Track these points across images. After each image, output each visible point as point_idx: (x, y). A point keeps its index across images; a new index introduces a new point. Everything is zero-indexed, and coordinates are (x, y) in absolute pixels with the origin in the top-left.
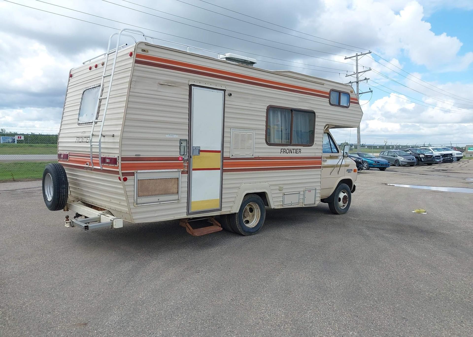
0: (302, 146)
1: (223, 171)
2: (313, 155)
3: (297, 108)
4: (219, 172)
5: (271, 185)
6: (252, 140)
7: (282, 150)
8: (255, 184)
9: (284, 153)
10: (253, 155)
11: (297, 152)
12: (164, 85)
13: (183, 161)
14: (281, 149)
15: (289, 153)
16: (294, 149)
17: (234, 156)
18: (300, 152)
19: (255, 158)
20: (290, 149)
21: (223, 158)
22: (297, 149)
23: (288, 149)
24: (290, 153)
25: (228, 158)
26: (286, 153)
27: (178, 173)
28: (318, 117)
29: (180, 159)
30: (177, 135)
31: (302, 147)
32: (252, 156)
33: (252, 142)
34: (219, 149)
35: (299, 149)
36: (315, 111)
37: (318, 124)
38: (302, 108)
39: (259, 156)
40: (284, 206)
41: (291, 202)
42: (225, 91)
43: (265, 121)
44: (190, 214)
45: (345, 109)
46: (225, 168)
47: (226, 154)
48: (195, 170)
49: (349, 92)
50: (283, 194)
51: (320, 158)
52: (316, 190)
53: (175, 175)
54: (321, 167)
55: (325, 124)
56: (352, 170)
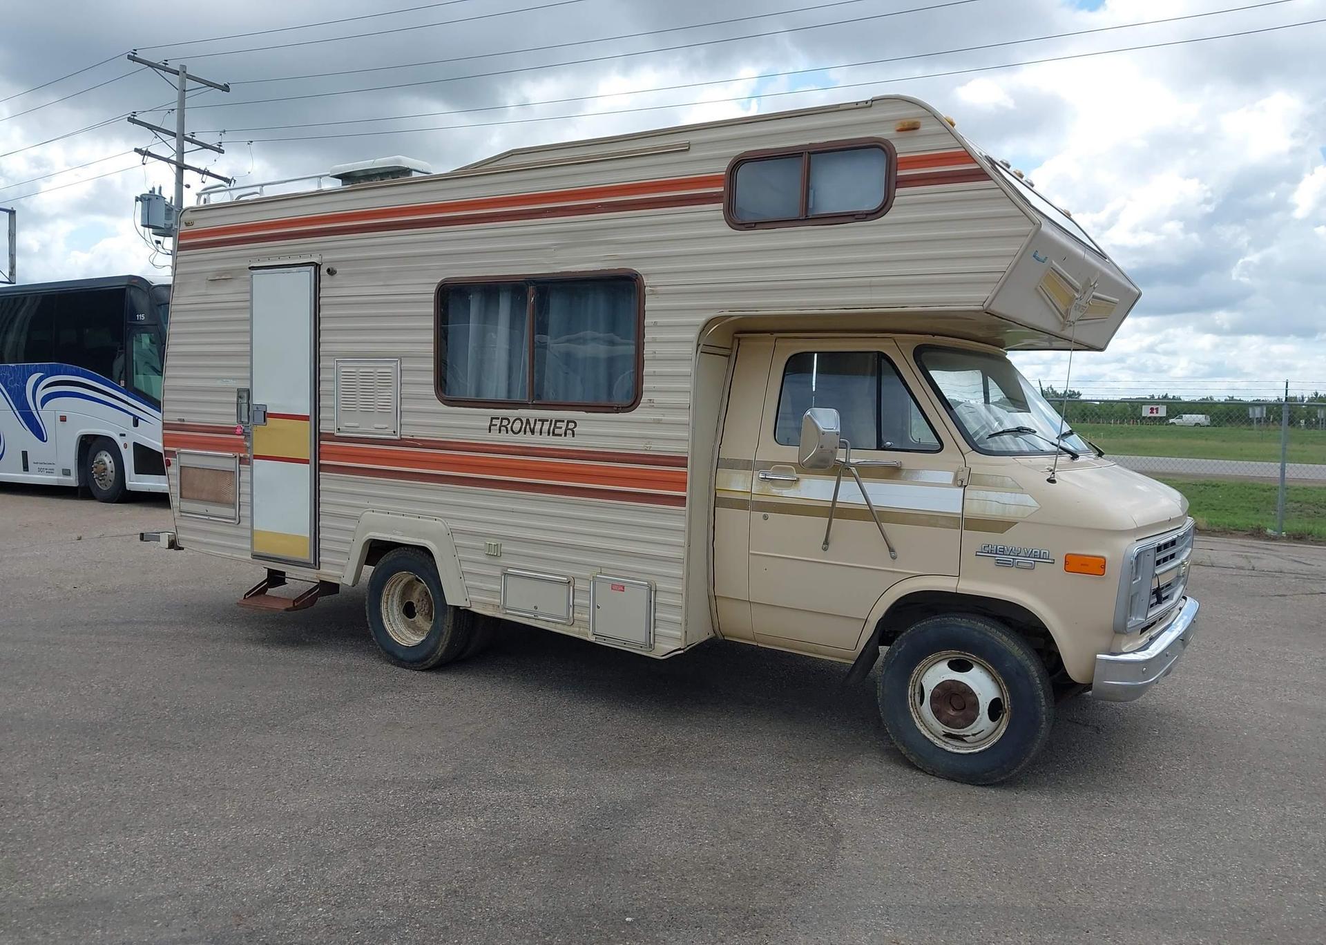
0: (583, 408)
1: (318, 469)
2: (638, 447)
3: (551, 272)
4: (305, 470)
5: (452, 532)
6: (391, 388)
7: (497, 422)
8: (387, 515)
9: (503, 432)
10: (394, 432)
11: (557, 431)
12: (217, 281)
13: (243, 437)
14: (492, 419)
15: (522, 433)
16: (543, 421)
17: (343, 432)
18: (569, 432)
19: (401, 442)
20: (528, 420)
21: (318, 436)
22: (556, 421)
23: (521, 420)
24: (529, 433)
25: (331, 437)
26: (510, 432)
27: (234, 461)
28: (653, 293)
29: (238, 431)
30: (233, 379)
31: (582, 414)
32: (393, 435)
33: (390, 394)
34: (306, 410)
35: (568, 422)
36: (638, 269)
37: (660, 320)
38: (572, 270)
39: (415, 438)
40: (506, 614)
41: (536, 608)
42: (317, 266)
43: (431, 329)
44: (256, 556)
45: (839, 228)
46: (321, 462)
47: (325, 427)
48: (256, 457)
49: (886, 133)
50: (500, 568)
51: (681, 461)
52: (653, 589)
53: (231, 465)
54: (681, 501)
55: (701, 319)
56: (1039, 557)
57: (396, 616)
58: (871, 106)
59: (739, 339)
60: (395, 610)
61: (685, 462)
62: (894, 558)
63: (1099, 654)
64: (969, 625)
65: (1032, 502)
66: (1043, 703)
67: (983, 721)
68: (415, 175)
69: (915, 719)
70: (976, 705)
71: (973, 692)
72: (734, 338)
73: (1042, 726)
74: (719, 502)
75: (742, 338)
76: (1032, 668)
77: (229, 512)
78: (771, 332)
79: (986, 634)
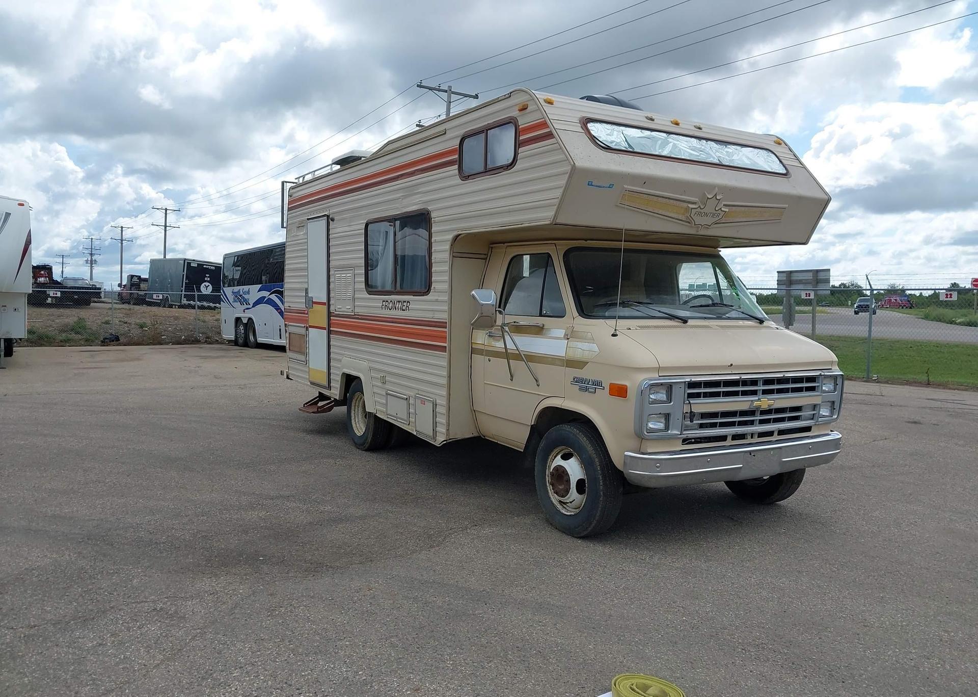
0: (412, 294)
1: (330, 332)
2: (430, 316)
4: (325, 332)
5: (370, 369)
6: (351, 285)
7: (384, 303)
8: (348, 359)
9: (386, 309)
10: (352, 311)
11: (403, 308)
12: (300, 228)
13: (307, 316)
14: (383, 301)
15: (392, 309)
16: (399, 302)
17: (339, 312)
18: (408, 308)
19: (354, 316)
20: (394, 302)
21: (330, 314)
22: (403, 302)
24: (394, 309)
25: (335, 314)
26: (389, 309)
27: (304, 329)
28: (434, 222)
29: (305, 312)
30: (303, 283)
31: (412, 297)
32: (352, 313)
33: (351, 288)
34: (324, 299)
35: (407, 302)
36: (429, 208)
37: (437, 239)
38: (408, 211)
39: (359, 314)
40: (388, 417)
41: (397, 414)
42: (328, 216)
43: (363, 250)
44: (312, 383)
45: (502, 175)
46: (331, 329)
47: (332, 308)
48: (311, 327)
49: (515, 113)
50: (385, 390)
51: (442, 325)
52: (435, 403)
53: (303, 331)
54: (443, 349)
55: (450, 237)
56: (598, 384)
57: (360, 419)
58: (510, 96)
59: (492, 248)
60: (360, 416)
61: (445, 325)
62: (538, 385)
63: (626, 452)
64: (570, 430)
65: (596, 349)
66: (601, 484)
67: (573, 494)
68: (363, 159)
69: (549, 491)
70: (568, 481)
71: (568, 474)
72: (489, 247)
73: (601, 499)
74: (473, 351)
75: (495, 247)
76: (597, 460)
77: (302, 358)
78: (504, 243)
79: (576, 436)
